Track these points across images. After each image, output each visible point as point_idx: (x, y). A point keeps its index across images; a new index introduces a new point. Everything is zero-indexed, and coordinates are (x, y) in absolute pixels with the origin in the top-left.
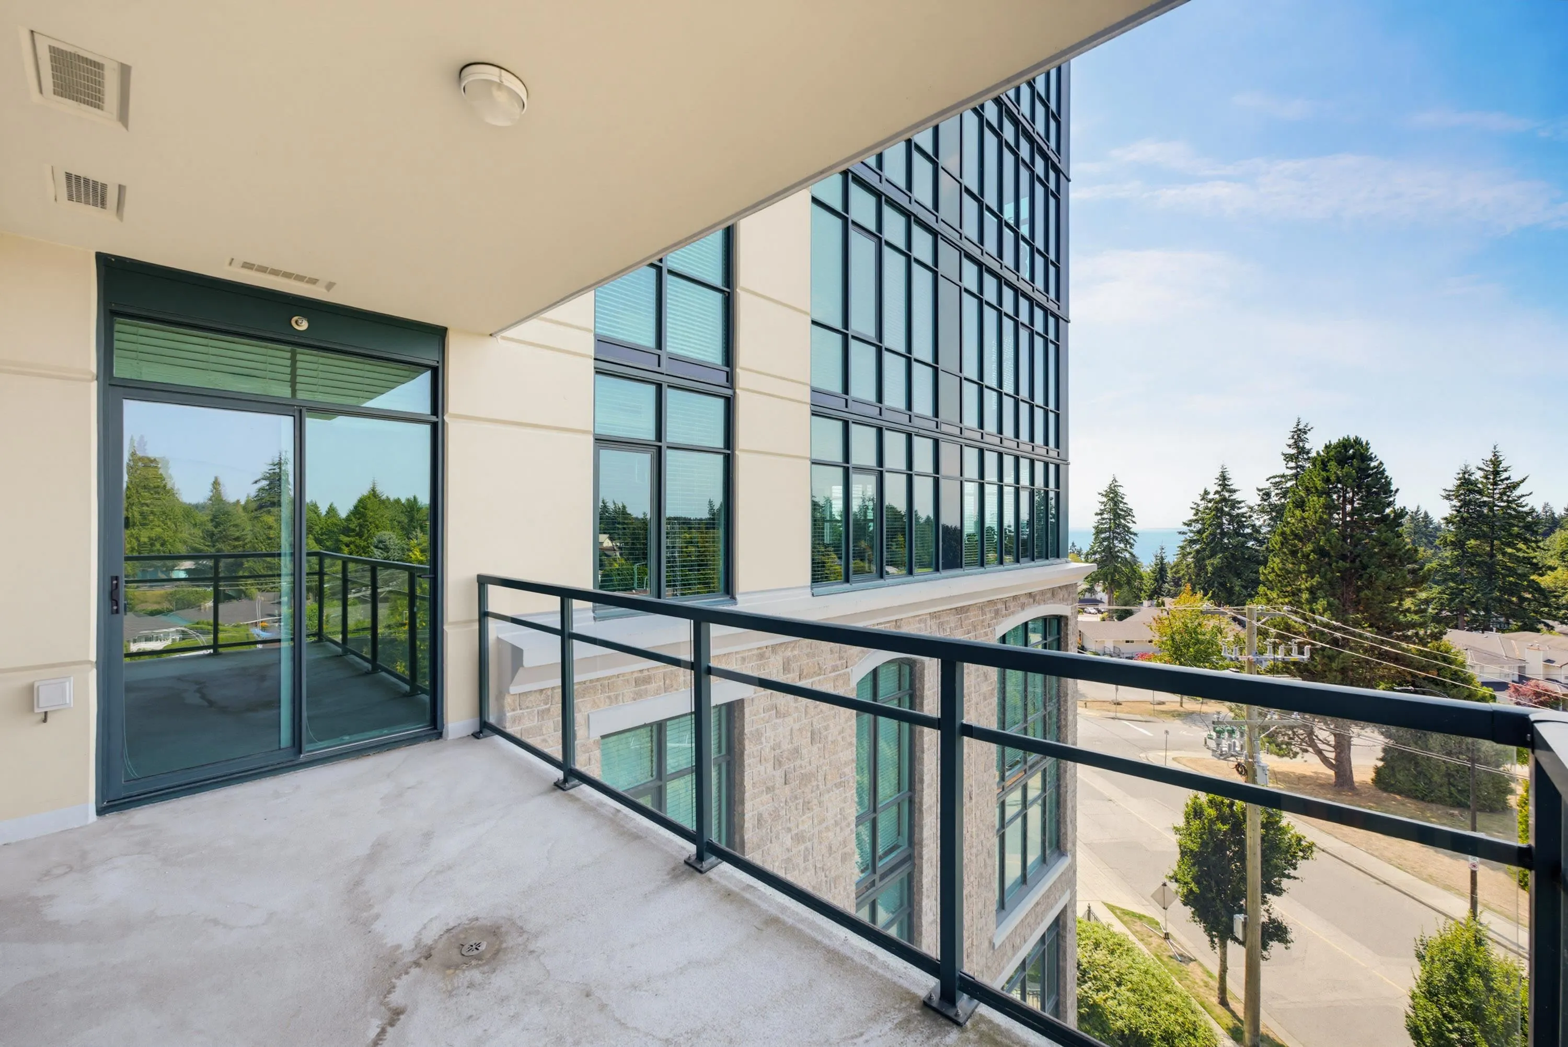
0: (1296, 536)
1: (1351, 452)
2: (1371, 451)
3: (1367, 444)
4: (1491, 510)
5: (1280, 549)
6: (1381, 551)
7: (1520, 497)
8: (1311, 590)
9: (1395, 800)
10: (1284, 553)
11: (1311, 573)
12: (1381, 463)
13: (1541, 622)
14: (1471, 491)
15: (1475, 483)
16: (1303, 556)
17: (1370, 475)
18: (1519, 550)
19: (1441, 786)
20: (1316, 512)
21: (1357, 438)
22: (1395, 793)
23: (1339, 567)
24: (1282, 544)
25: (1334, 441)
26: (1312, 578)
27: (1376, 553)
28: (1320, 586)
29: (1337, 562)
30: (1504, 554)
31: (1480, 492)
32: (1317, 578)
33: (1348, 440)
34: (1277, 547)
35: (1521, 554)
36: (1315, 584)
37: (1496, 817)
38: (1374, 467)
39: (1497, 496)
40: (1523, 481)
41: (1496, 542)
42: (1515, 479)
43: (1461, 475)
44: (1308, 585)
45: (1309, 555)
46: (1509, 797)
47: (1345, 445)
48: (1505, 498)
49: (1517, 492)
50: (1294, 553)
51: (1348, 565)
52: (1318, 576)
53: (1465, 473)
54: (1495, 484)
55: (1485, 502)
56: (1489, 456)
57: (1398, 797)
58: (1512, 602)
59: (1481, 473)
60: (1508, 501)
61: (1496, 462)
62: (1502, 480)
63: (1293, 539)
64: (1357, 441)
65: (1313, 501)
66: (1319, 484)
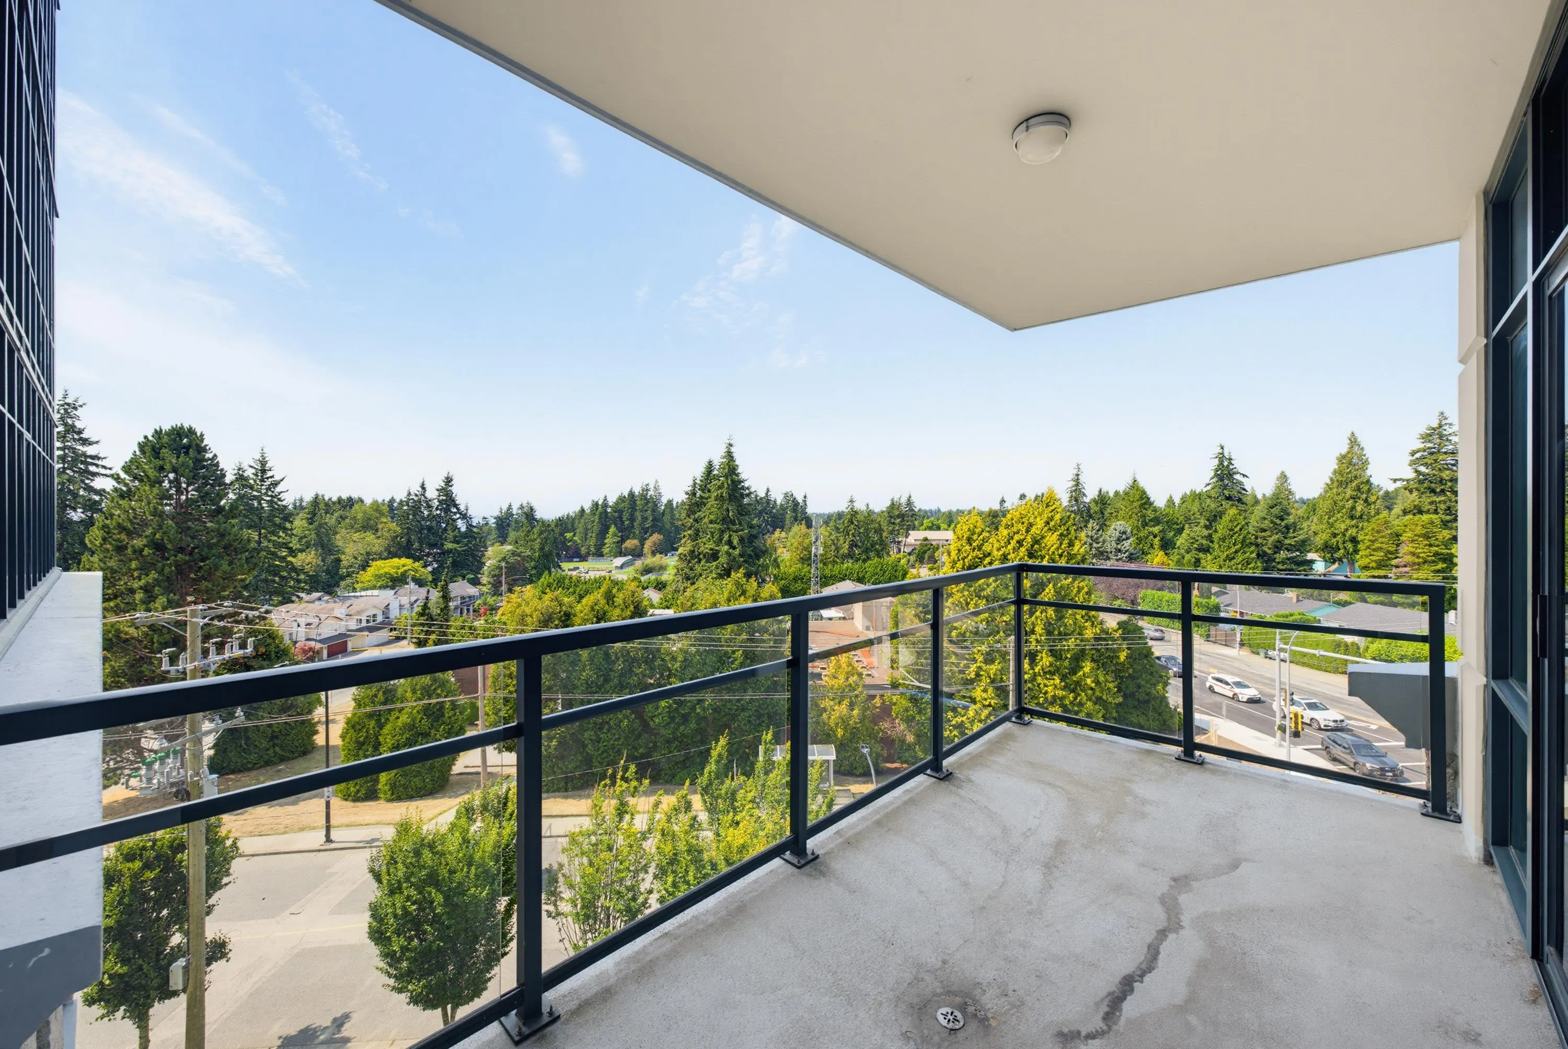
0: (121, 528)
1: (185, 441)
2: (205, 442)
3: (202, 435)
4: (260, 504)
5: (101, 545)
6: (218, 541)
7: (279, 494)
8: (146, 589)
9: (231, 780)
10: (108, 550)
11: (145, 569)
12: (215, 456)
13: (294, 595)
14: (244, 486)
15: (246, 479)
16: (134, 552)
17: (204, 467)
18: (280, 537)
19: (268, 750)
20: (149, 503)
21: (191, 428)
22: (228, 774)
23: (177, 561)
24: (104, 539)
25: (166, 427)
26: (147, 575)
27: (214, 544)
28: (157, 582)
29: (176, 556)
30: (269, 541)
31: (251, 487)
32: (153, 575)
33: (182, 428)
34: (97, 543)
35: (281, 540)
36: (150, 581)
37: (309, 756)
38: (209, 459)
39: (263, 491)
40: (282, 480)
41: (263, 531)
42: (277, 478)
43: (236, 472)
44: (142, 583)
45: (142, 550)
46: (315, 737)
47: (178, 433)
48: (270, 493)
49: (278, 489)
50: (120, 549)
51: (187, 558)
52: (153, 572)
53: (239, 469)
54: (262, 480)
55: (254, 496)
56: (258, 457)
57: (232, 776)
58: (274, 581)
59: (254, 471)
60: (271, 496)
61: (263, 463)
62: (268, 478)
63: (119, 533)
64: (191, 431)
65: (145, 491)
66: (152, 473)
